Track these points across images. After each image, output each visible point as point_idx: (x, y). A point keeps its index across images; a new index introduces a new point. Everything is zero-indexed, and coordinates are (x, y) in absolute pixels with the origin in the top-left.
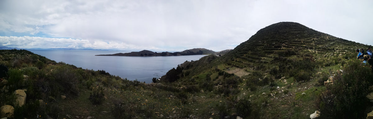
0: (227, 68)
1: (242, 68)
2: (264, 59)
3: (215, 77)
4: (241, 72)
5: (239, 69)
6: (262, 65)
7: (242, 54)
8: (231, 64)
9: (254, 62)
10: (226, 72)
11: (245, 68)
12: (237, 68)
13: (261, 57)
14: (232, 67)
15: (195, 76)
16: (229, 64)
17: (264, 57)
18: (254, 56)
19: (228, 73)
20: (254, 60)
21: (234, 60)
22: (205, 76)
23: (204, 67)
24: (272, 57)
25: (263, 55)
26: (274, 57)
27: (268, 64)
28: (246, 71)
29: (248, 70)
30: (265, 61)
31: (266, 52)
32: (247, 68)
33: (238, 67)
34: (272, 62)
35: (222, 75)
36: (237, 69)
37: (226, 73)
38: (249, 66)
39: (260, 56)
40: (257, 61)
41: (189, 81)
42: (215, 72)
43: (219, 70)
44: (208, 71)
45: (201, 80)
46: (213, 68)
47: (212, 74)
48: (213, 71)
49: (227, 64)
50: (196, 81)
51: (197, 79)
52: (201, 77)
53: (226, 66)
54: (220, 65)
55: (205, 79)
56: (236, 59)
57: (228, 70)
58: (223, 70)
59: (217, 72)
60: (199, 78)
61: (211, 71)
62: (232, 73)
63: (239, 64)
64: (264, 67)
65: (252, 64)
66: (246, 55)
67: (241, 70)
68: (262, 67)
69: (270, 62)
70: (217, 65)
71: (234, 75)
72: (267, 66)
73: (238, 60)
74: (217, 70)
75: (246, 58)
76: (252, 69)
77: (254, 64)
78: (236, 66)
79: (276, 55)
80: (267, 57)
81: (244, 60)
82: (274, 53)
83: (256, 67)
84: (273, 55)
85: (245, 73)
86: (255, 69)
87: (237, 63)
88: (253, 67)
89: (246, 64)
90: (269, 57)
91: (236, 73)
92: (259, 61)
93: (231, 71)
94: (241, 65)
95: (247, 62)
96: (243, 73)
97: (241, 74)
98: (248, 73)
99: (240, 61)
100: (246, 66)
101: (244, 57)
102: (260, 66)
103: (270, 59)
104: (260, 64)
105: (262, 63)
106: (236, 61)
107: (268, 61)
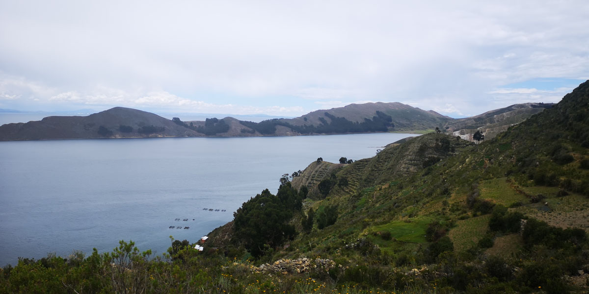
0: (535, 201)
3: (476, 240)
8: (553, 177)
10: (531, 216)
14: (565, 194)
15: (373, 229)
16: (541, 181)
19: (544, 224)
21: (570, 159)
22: (422, 231)
23: (401, 188)
37: (532, 224)
41: (348, 249)
42: (470, 214)
43: (491, 207)
44: (433, 211)
45: (404, 250)
46: (453, 195)
47: (456, 226)
48: (456, 210)
49: (531, 177)
50: (383, 250)
51: (385, 242)
52: (402, 236)
53: (527, 186)
54: (490, 183)
55: (421, 246)
56: (585, 154)
57: (540, 209)
58: (513, 206)
59: (479, 213)
60: (395, 240)
61: (444, 209)
62: (568, 226)
70: (477, 184)
71: (583, 236)
74: (477, 204)
78: (585, 191)
93: (560, 214)
106: (586, 165)
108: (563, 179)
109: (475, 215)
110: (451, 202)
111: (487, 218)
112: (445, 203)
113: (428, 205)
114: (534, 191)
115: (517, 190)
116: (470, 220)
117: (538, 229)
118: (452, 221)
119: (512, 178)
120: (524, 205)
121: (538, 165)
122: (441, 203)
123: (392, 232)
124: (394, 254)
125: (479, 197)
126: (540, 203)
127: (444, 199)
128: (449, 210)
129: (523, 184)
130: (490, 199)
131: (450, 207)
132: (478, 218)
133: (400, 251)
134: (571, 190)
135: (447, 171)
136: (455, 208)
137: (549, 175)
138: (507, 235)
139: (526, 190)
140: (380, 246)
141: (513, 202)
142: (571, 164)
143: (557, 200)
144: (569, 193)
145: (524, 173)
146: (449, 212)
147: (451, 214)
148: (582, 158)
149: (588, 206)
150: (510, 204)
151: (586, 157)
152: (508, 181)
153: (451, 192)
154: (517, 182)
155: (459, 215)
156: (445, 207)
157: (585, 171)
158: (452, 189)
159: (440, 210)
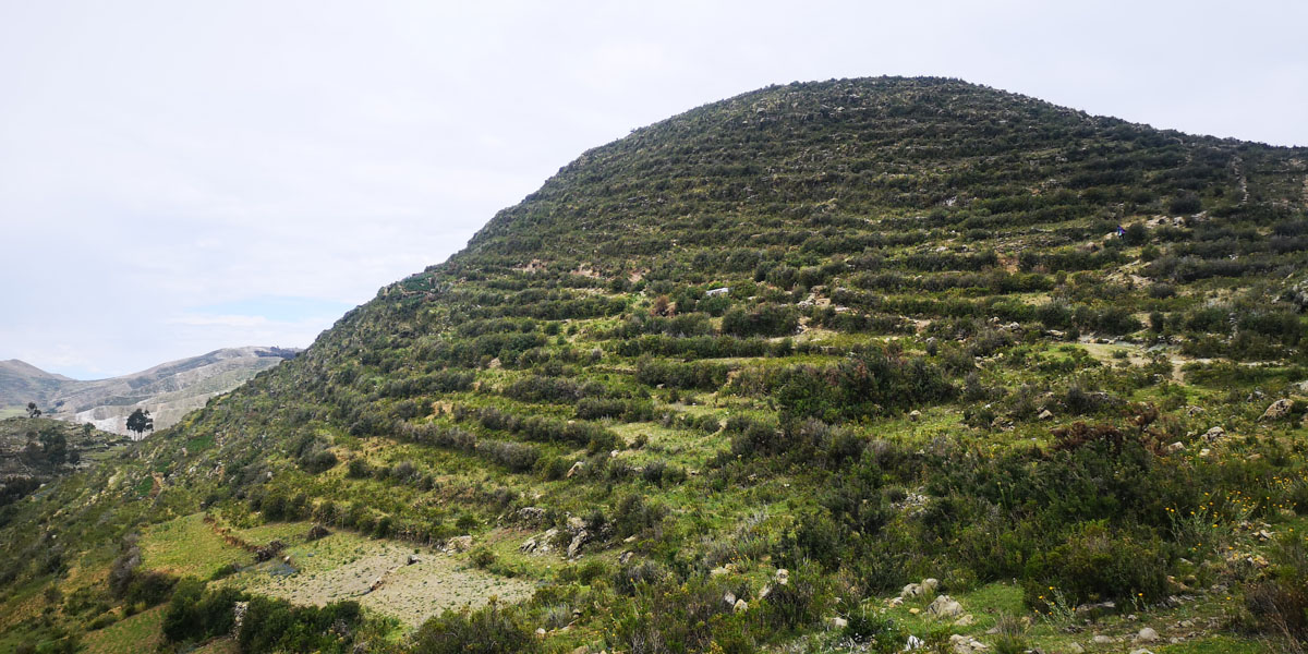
0: (264, 556)
1: (430, 538)
2: (640, 443)
4: (433, 581)
5: (399, 551)
6: (632, 503)
7: (417, 401)
8: (300, 501)
9: (556, 473)
10: (257, 591)
11: (466, 540)
12: (372, 546)
13: (606, 421)
14: (322, 533)
16: (277, 512)
17: (636, 417)
18: (546, 416)
19: (283, 604)
20: (550, 454)
21: (331, 461)
24: (709, 426)
25: (627, 403)
26: (729, 428)
27: (682, 489)
28: (483, 562)
29: (504, 554)
30: (653, 459)
31: (653, 379)
32: (490, 534)
33: (384, 531)
34: (721, 474)
35: (218, 635)
36: (383, 557)
38: (505, 509)
39: (594, 415)
42: (117, 611)
43: (170, 587)
44: (16, 620)
46: (74, 572)
48: (81, 608)
49: (256, 506)
53: (249, 527)
54: (167, 529)
56: (357, 449)
57: (275, 573)
58: (217, 577)
59: (139, 606)
61: (49, 611)
62: (329, 600)
63: (397, 500)
64: (659, 518)
65: (538, 496)
66: (462, 410)
67: (423, 556)
68: (629, 516)
69: (700, 474)
70: (137, 537)
71: (355, 614)
72: (682, 512)
73: (375, 453)
74: (135, 585)
75: (457, 431)
76: (545, 548)
77: (560, 490)
78: (358, 522)
79: (747, 400)
80: (669, 425)
81: (442, 454)
82: (726, 382)
83: (583, 519)
84: (722, 401)
85: (483, 586)
86: (576, 541)
87: (373, 495)
88: (550, 520)
89: (470, 501)
90: (684, 426)
91: (383, 592)
92: (600, 466)
93: (313, 576)
94: (418, 506)
95: (479, 477)
96: (454, 590)
97: (434, 602)
98: (504, 584)
99: (397, 465)
100: (475, 516)
101: (441, 426)
102: (612, 506)
103: (695, 442)
104: (610, 489)
105: (631, 481)
106: (358, 471)
107: (682, 457)
108: (318, 502)
109: (130, 613)
110: (67, 589)
111: (157, 615)
112: (53, 596)
114: (262, 535)
115: (227, 538)
116: (117, 626)
117: (271, 617)
118: (72, 638)
119: (217, 512)
120: (242, 568)
121: (270, 479)
122: (40, 598)
125: (141, 567)
126: (274, 560)
127: (50, 585)
128: (63, 612)
129: (239, 522)
130: (167, 567)
131: (66, 603)
132: (138, 616)
134: (333, 524)
135: (60, 511)
136: (79, 603)
137: (292, 497)
138: (206, 644)
139: (247, 536)
141: (219, 565)
142: (333, 470)
143: (308, 548)
144: (330, 530)
145: (242, 497)
146: (62, 616)
147: (67, 621)
148: (351, 458)
149: (363, 553)
150: (211, 571)
151: (359, 454)
152: (208, 520)
153: (68, 564)
154: (227, 521)
155: (89, 619)
156: (51, 605)
157: (356, 484)
158: (71, 557)
159: (38, 614)
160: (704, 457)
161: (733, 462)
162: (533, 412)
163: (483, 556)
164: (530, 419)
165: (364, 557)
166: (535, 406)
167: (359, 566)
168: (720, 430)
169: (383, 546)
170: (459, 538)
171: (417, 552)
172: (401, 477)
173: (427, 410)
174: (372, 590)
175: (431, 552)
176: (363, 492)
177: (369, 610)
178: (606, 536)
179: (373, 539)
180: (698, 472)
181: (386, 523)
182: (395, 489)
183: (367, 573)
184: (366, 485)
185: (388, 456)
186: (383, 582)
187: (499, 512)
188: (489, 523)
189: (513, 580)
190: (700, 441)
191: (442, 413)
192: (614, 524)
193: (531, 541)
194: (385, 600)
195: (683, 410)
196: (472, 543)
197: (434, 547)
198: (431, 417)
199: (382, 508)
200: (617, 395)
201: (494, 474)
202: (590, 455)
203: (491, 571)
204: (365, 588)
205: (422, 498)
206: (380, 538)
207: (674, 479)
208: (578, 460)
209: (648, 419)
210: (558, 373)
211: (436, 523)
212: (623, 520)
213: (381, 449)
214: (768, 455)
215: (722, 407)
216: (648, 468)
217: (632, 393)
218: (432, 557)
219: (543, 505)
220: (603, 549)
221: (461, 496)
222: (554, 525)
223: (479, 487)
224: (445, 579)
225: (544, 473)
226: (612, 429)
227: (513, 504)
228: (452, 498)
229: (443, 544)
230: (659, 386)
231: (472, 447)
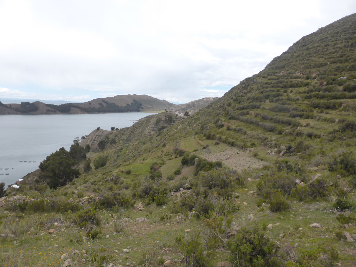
0: (204, 148)
1: (243, 147)
2: (307, 125)
3: (174, 170)
4: (242, 159)
5: (235, 150)
6: (301, 143)
7: (245, 111)
8: (214, 135)
9: (280, 133)
10: (201, 156)
11: (252, 149)
12: (229, 148)
13: (298, 119)
14: (218, 144)
15: (122, 168)
16: (209, 137)
17: (308, 117)
18: (280, 116)
19: (205, 160)
20: (279, 127)
21: (222, 126)
22: (148, 168)
23: (144, 144)
24: (333, 121)
25: (305, 113)
26: (340, 122)
27: (319, 140)
28: (256, 155)
29: (261, 154)
30: (311, 130)
31: (316, 106)
32: (259, 148)
33: (233, 145)
34: (333, 137)
35: (191, 165)
36: (231, 151)
37: (200, 161)
38: (264, 142)
39: (294, 116)
40: (288, 129)
41: (106, 181)
42: (174, 157)
43: (184, 152)
44: (156, 156)
45: (137, 179)
46: (167, 147)
47: (165, 164)
48: (167, 155)
49: (205, 135)
50: (125, 180)
51: (127, 176)
52: (137, 171)
53: (202, 140)
54: (186, 139)
55: (147, 176)
56: (229, 123)
57: (206, 152)
58: (193, 152)
59: (178, 156)
60: (133, 174)
61: (161, 155)
62: (216, 160)
63: (237, 137)
64: (308, 148)
65: (273, 139)
66: (257, 114)
67: (241, 153)
68: (299, 147)
69: (326, 136)
70: (179, 140)
71: (221, 165)
72: (317, 147)
73: (234, 124)
74: (177, 151)
75: (254, 120)
76: (273, 154)
77: (280, 138)
78: (226, 142)
79: (347, 113)
80: (318, 120)
81: (250, 125)
82: (341, 107)
83: (285, 146)
84: (338, 113)
85: (254, 162)
86: (282, 153)
87: (231, 135)
88: (276, 146)
89: (255, 139)
90: (323, 121)
91: (229, 160)
92: (293, 131)
93: (214, 154)
94: (242, 139)
95: (259, 132)
96: (246, 162)
97: (240, 164)
98: (260, 162)
99: (238, 128)
100: (256, 143)
101: (251, 118)
102: (295, 143)
103: (326, 125)
104: (295, 138)
105: (302, 136)
106: (228, 129)
107: (320, 130)
109: (176, 157)
110: (165, 150)
111: (180, 159)
112: (162, 151)
113: (154, 153)
114: (205, 143)
115: (198, 143)
116: (173, 160)
117: (202, 163)
118: (164, 161)
119: (197, 136)
120: (199, 150)
121: (209, 129)
123: (131, 170)
124: (131, 182)
125: (179, 147)
126: (206, 149)
127: (162, 149)
128: (164, 155)
129: (200, 139)
130: (184, 148)
131: (165, 154)
132: (177, 158)
133: (135, 180)
134: (221, 141)
136: (167, 154)
137: (212, 134)
138: (189, 167)
139: (201, 142)
140: (125, 178)
141: (195, 149)
142: (223, 128)
143: (214, 147)
144: (220, 143)
145: (202, 133)
147: (164, 157)
148: (228, 125)
149: (227, 150)
150: (193, 150)
151: (230, 124)
152: (195, 138)
153: (166, 145)
154: (198, 138)
155: (168, 157)
156: (162, 154)
157: (228, 132)
158: (167, 144)
159: (160, 155)
160: (328, 131)
161: (338, 133)
162: (276, 115)
163: (255, 154)
164: (275, 117)
165: (227, 151)
166: (277, 113)
167: (225, 153)
168: (336, 122)
169: (232, 148)
170: (251, 148)
171: (240, 151)
172: (239, 131)
173: (248, 114)
174: (227, 159)
175: (243, 151)
176: (229, 134)
177: (224, 164)
178: (292, 152)
179: (230, 146)
180: (325, 135)
181: (233, 143)
182: (237, 134)
183: (226, 155)
184: (230, 132)
185: (236, 125)
186: (229, 158)
187: (262, 142)
188: (260, 145)
189: (262, 161)
190: (328, 125)
191: (251, 114)
192: (295, 149)
193: (270, 151)
194: (229, 163)
195: (323, 116)
196: (254, 150)
197: (244, 150)
198: (248, 115)
199: (233, 138)
200: (303, 111)
201: (263, 132)
202: (291, 128)
203: (257, 158)
204: (225, 158)
205: (243, 137)
206: (232, 146)
207: (316, 137)
208: (287, 129)
209: (312, 118)
210: (285, 104)
211: (245, 144)
212: (297, 148)
213: (235, 123)
214: (352, 131)
215: (338, 115)
216: (308, 133)
217: (308, 110)
218: (243, 153)
219: (275, 141)
220: (290, 156)
221: (253, 137)
222: (277, 147)
223: (258, 135)
224: (245, 159)
225: (277, 132)
226: (299, 121)
227: (266, 140)
228: (251, 138)
229: (246, 150)
230: (317, 108)
231: (258, 124)
